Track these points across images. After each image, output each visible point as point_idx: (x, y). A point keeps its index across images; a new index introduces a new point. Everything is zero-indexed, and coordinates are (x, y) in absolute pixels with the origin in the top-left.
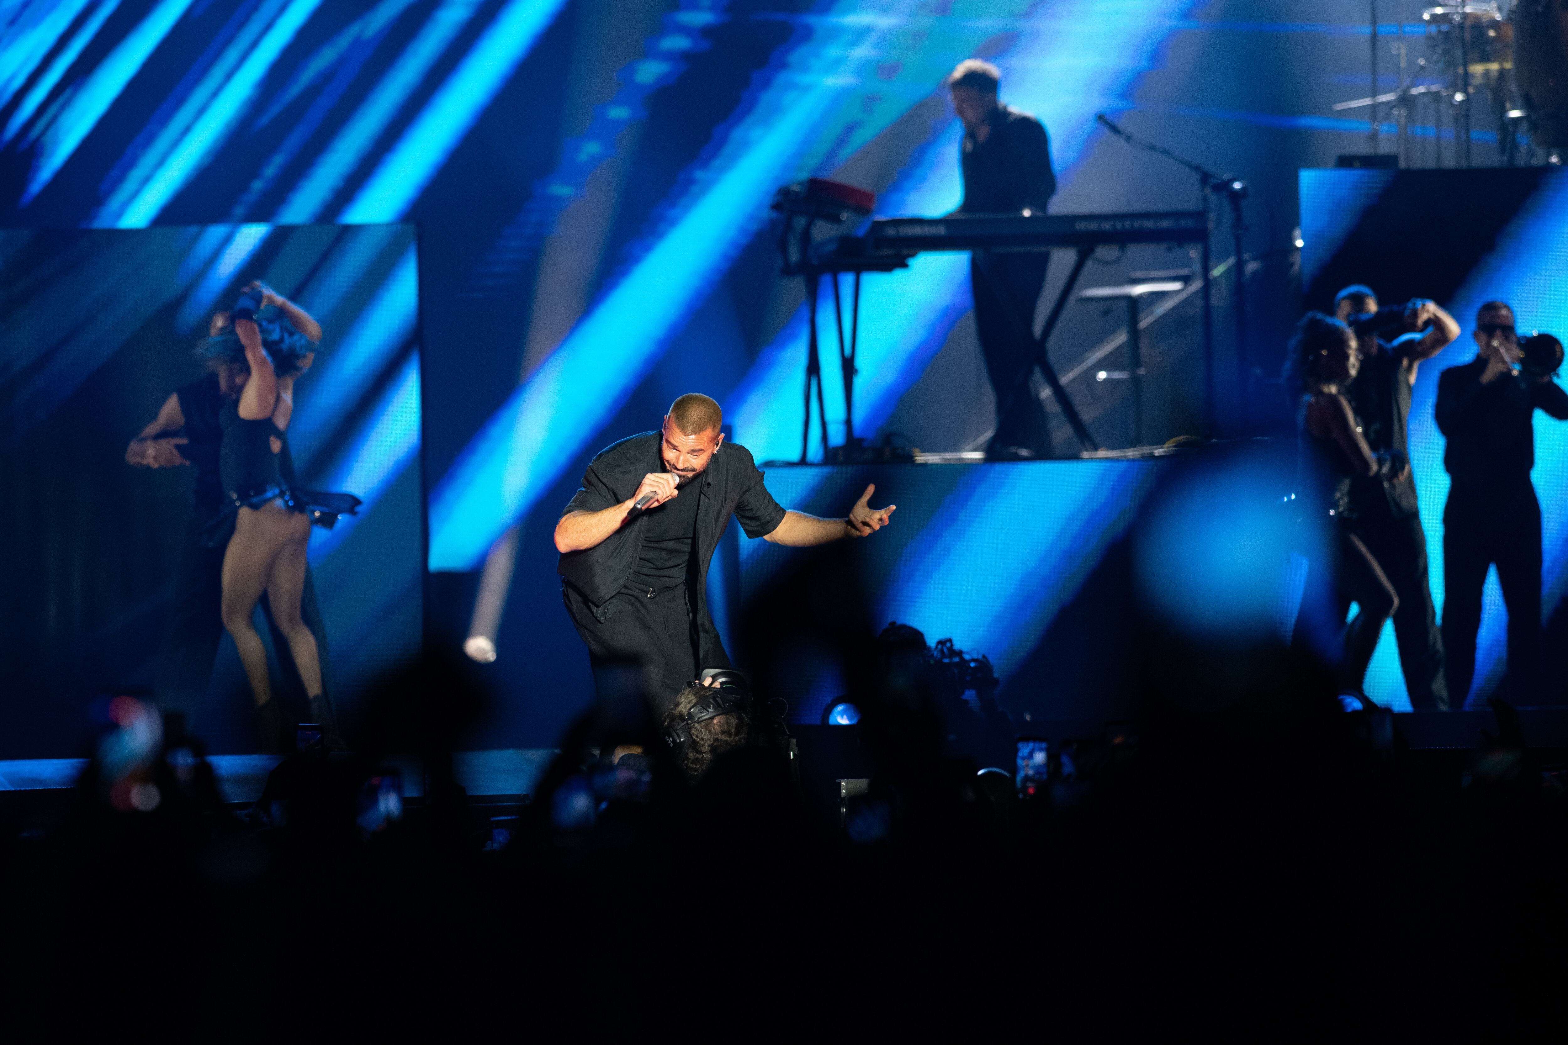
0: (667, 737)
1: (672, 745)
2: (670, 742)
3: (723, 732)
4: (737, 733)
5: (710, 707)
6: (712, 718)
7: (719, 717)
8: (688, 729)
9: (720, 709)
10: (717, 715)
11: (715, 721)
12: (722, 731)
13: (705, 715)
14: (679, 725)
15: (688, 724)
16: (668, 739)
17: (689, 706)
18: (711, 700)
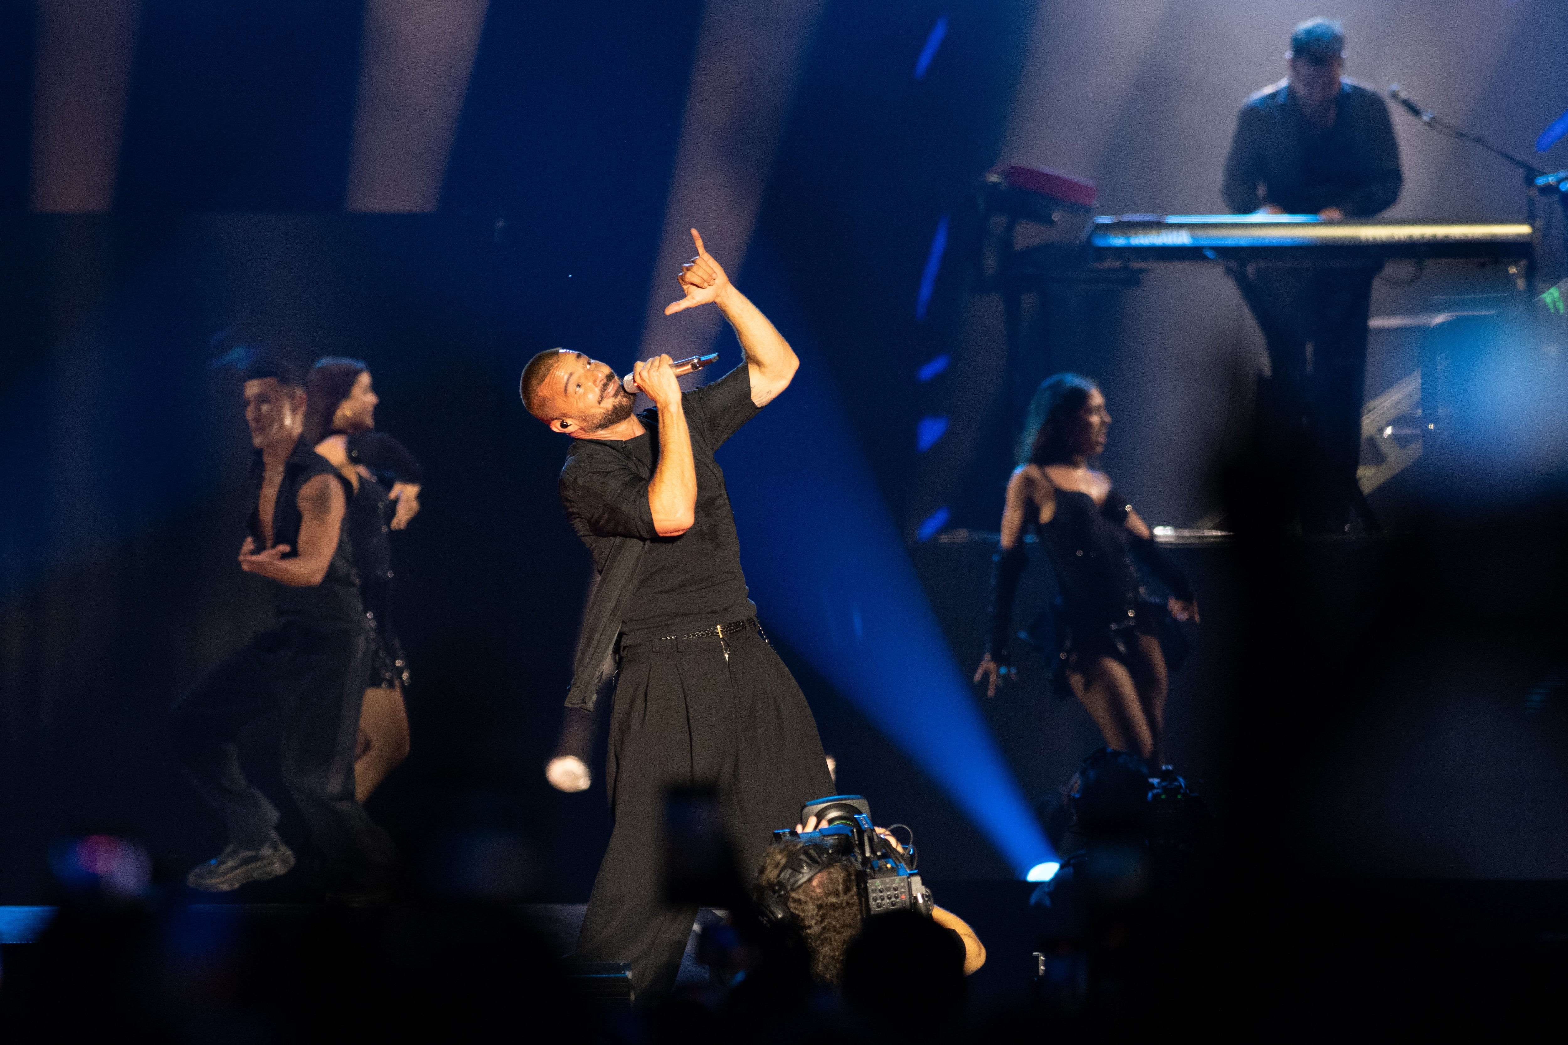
0: (760, 917)
1: (768, 925)
2: (765, 922)
3: (828, 894)
4: (847, 890)
5: (802, 867)
6: (810, 880)
7: (819, 875)
8: (784, 901)
9: (816, 866)
10: (815, 875)
11: (815, 883)
12: (826, 893)
13: (803, 878)
14: (771, 900)
15: (780, 896)
16: (762, 919)
17: (777, 872)
18: (803, 857)
